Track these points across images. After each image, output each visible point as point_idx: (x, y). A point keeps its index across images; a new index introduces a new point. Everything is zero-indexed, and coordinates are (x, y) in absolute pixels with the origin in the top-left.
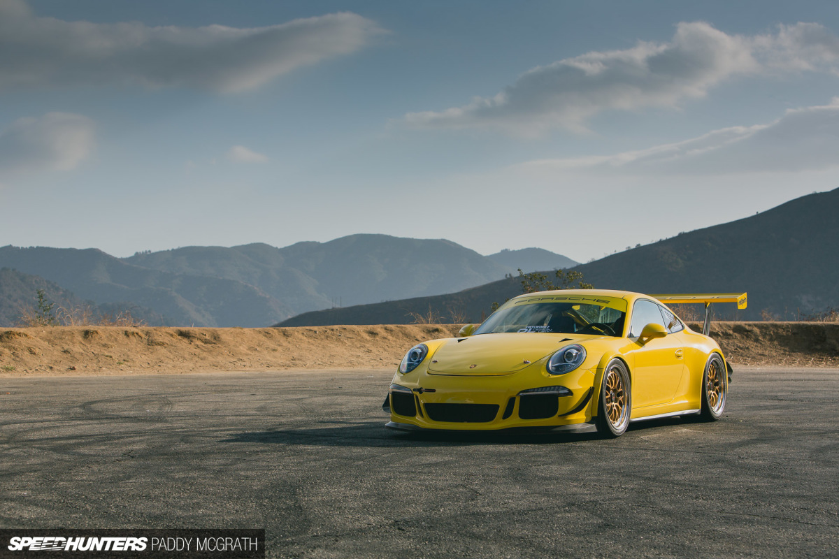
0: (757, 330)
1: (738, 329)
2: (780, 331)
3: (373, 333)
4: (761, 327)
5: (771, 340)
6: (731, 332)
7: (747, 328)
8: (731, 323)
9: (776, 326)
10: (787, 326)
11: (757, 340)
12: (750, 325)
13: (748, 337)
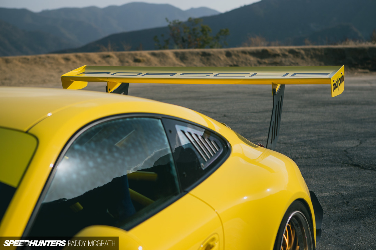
0: (303, 52)
1: (291, 51)
2: (317, 52)
3: (67, 59)
4: (305, 50)
5: (312, 58)
6: (287, 53)
7: (297, 51)
8: (287, 48)
9: (314, 49)
10: (322, 49)
11: (303, 58)
12: (298, 49)
13: (297, 56)
